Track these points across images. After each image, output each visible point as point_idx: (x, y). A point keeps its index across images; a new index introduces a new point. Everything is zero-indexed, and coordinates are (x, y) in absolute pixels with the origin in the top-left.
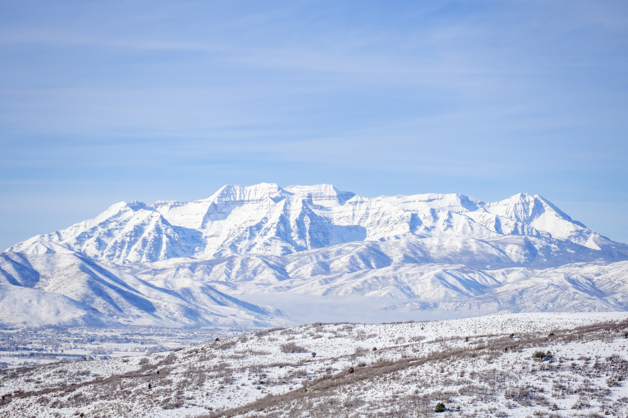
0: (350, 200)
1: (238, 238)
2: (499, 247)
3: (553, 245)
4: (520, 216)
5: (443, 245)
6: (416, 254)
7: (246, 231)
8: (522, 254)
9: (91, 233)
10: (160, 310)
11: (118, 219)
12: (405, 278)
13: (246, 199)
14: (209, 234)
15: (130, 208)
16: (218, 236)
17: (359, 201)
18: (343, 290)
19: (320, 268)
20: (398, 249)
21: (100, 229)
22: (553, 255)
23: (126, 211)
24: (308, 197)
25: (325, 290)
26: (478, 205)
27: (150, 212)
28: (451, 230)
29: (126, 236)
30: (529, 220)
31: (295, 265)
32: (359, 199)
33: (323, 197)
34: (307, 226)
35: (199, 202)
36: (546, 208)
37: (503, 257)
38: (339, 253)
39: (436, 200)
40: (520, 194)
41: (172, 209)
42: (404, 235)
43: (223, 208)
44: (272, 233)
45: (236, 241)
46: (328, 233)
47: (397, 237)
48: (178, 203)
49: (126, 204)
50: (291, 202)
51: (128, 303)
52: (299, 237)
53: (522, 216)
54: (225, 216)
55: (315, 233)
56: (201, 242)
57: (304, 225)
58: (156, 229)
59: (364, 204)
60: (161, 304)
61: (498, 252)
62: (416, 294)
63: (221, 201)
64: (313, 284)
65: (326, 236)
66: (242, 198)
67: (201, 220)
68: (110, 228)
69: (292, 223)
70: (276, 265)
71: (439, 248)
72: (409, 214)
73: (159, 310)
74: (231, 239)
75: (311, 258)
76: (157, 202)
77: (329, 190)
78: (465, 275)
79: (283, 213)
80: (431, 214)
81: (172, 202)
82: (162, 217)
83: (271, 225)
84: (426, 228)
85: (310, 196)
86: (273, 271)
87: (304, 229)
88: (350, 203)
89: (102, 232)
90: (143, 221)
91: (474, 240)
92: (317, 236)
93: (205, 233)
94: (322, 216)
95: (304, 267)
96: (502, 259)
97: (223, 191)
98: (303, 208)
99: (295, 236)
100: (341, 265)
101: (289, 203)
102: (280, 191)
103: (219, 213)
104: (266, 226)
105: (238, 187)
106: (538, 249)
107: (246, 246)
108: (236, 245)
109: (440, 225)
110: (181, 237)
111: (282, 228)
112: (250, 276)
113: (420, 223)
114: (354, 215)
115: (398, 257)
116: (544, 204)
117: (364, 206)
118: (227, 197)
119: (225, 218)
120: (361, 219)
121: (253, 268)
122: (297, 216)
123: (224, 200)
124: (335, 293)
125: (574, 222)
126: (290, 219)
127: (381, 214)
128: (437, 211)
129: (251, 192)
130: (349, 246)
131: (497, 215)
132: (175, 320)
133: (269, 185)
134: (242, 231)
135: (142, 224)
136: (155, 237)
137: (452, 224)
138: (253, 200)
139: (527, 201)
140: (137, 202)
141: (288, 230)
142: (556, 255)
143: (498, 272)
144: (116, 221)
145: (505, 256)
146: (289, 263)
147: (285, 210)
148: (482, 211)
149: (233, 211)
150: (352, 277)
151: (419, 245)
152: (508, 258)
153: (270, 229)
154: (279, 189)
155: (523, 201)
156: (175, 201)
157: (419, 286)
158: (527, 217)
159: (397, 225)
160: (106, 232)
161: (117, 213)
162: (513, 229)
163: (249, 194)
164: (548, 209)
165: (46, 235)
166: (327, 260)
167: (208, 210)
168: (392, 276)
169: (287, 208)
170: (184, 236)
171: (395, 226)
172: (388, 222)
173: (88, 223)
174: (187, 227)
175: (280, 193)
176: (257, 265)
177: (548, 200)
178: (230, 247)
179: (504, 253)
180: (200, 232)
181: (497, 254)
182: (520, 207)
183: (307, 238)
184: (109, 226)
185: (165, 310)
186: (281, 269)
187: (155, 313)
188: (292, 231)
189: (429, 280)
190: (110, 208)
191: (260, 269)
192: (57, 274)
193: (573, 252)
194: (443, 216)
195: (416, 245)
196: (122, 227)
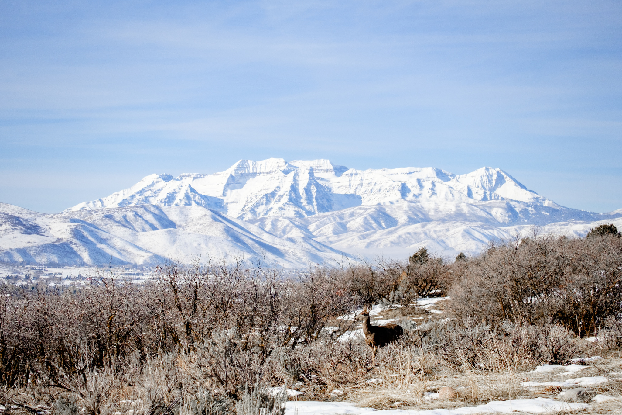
0: (347, 172)
1: (257, 203)
2: (486, 210)
3: (530, 209)
4: (485, 186)
5: (438, 208)
6: (417, 216)
7: (263, 198)
8: (506, 216)
9: (130, 200)
10: (289, 255)
11: (152, 188)
12: (433, 233)
13: (258, 171)
14: (229, 201)
15: (161, 179)
16: (238, 202)
17: (354, 173)
18: (382, 244)
19: (339, 227)
20: (402, 212)
21: (138, 197)
22: (531, 217)
23: (158, 182)
24: (310, 170)
25: (366, 244)
26: (450, 177)
27: (179, 183)
28: (435, 196)
29: (161, 202)
30: (492, 190)
31: (316, 225)
32: (354, 172)
33: (321, 170)
34: (314, 193)
35: (218, 175)
36: (506, 180)
37: (491, 219)
38: (352, 215)
39: (415, 173)
40: (484, 168)
41: (195, 180)
42: (397, 201)
43: (239, 179)
44: (285, 199)
45: (255, 206)
46: (331, 200)
47: (391, 203)
48: (200, 175)
49: (158, 176)
50: (299, 174)
51: (262, 249)
52: (307, 203)
53: (487, 186)
54: (241, 185)
55: (321, 199)
56: (223, 207)
57: (311, 193)
58: (186, 196)
59: (358, 175)
60: (287, 250)
61: (486, 214)
62: (450, 246)
63: (238, 173)
64: (353, 239)
65: (329, 202)
66: (255, 171)
67: (222, 189)
68: (146, 195)
69: (301, 191)
70: (300, 225)
71: (436, 210)
72: (400, 184)
73: (287, 256)
74: (250, 205)
75: (330, 220)
76: (182, 174)
77: (326, 164)
78: (486, 231)
79: (293, 183)
80: (417, 184)
81: (195, 175)
82: (190, 186)
83: (283, 193)
84: (415, 195)
85: (311, 169)
86: (300, 230)
87: (312, 196)
88: (347, 175)
89: (140, 199)
90: (174, 190)
91: (465, 204)
92: (322, 202)
93: (226, 200)
94: (324, 186)
95: (325, 226)
96: (490, 220)
97: (239, 165)
98: (309, 179)
99: (304, 202)
100: (356, 225)
101: (298, 175)
102: (287, 165)
103: (236, 183)
104: (279, 194)
105: (251, 162)
106: (518, 212)
107: (263, 210)
108: (255, 210)
109: (426, 192)
110: (207, 203)
111: (293, 195)
112: (280, 234)
113: (409, 191)
114: (350, 185)
115: (403, 218)
116: (505, 176)
117: (358, 177)
118: (242, 170)
119: (241, 187)
120: (357, 188)
121: (282, 228)
122: (305, 185)
123: (240, 173)
124: (375, 246)
125: (530, 191)
126: (299, 188)
127: (373, 184)
128: (422, 181)
129: (262, 166)
130: (360, 209)
131: (468, 185)
132: (304, 264)
133: (277, 160)
134: (259, 198)
135: (174, 192)
136: (186, 203)
137: (436, 192)
138: (264, 173)
139: (491, 173)
140: (166, 175)
141: (298, 197)
142: (534, 217)
143: (512, 229)
144: (150, 190)
145: (492, 217)
146: (310, 223)
147: (295, 180)
148: (455, 181)
149: (248, 182)
150: (386, 233)
151: (419, 208)
152: (494, 219)
153: (283, 196)
154: (286, 163)
155: (488, 174)
156: (197, 174)
157: (452, 240)
158: (491, 187)
159: (389, 193)
160: (144, 199)
161: (151, 183)
162: (483, 197)
163: (260, 167)
164: (508, 180)
165: (91, 202)
166: (343, 221)
167: (228, 181)
168: (422, 232)
169: (296, 179)
170: (209, 203)
171: (388, 194)
172: (380, 190)
173: (126, 192)
174: (211, 195)
175: (287, 167)
176: (285, 225)
177: (507, 173)
178: (250, 211)
179: (491, 215)
180: (222, 200)
181: (485, 216)
182: (485, 179)
183: (314, 203)
184: (145, 194)
185: (293, 255)
186: (305, 228)
187: (286, 258)
188: (301, 198)
189: (459, 235)
190: (143, 179)
191: (288, 228)
192: (191, 223)
193: (548, 214)
194: (427, 185)
195: (417, 209)
196: (156, 195)
